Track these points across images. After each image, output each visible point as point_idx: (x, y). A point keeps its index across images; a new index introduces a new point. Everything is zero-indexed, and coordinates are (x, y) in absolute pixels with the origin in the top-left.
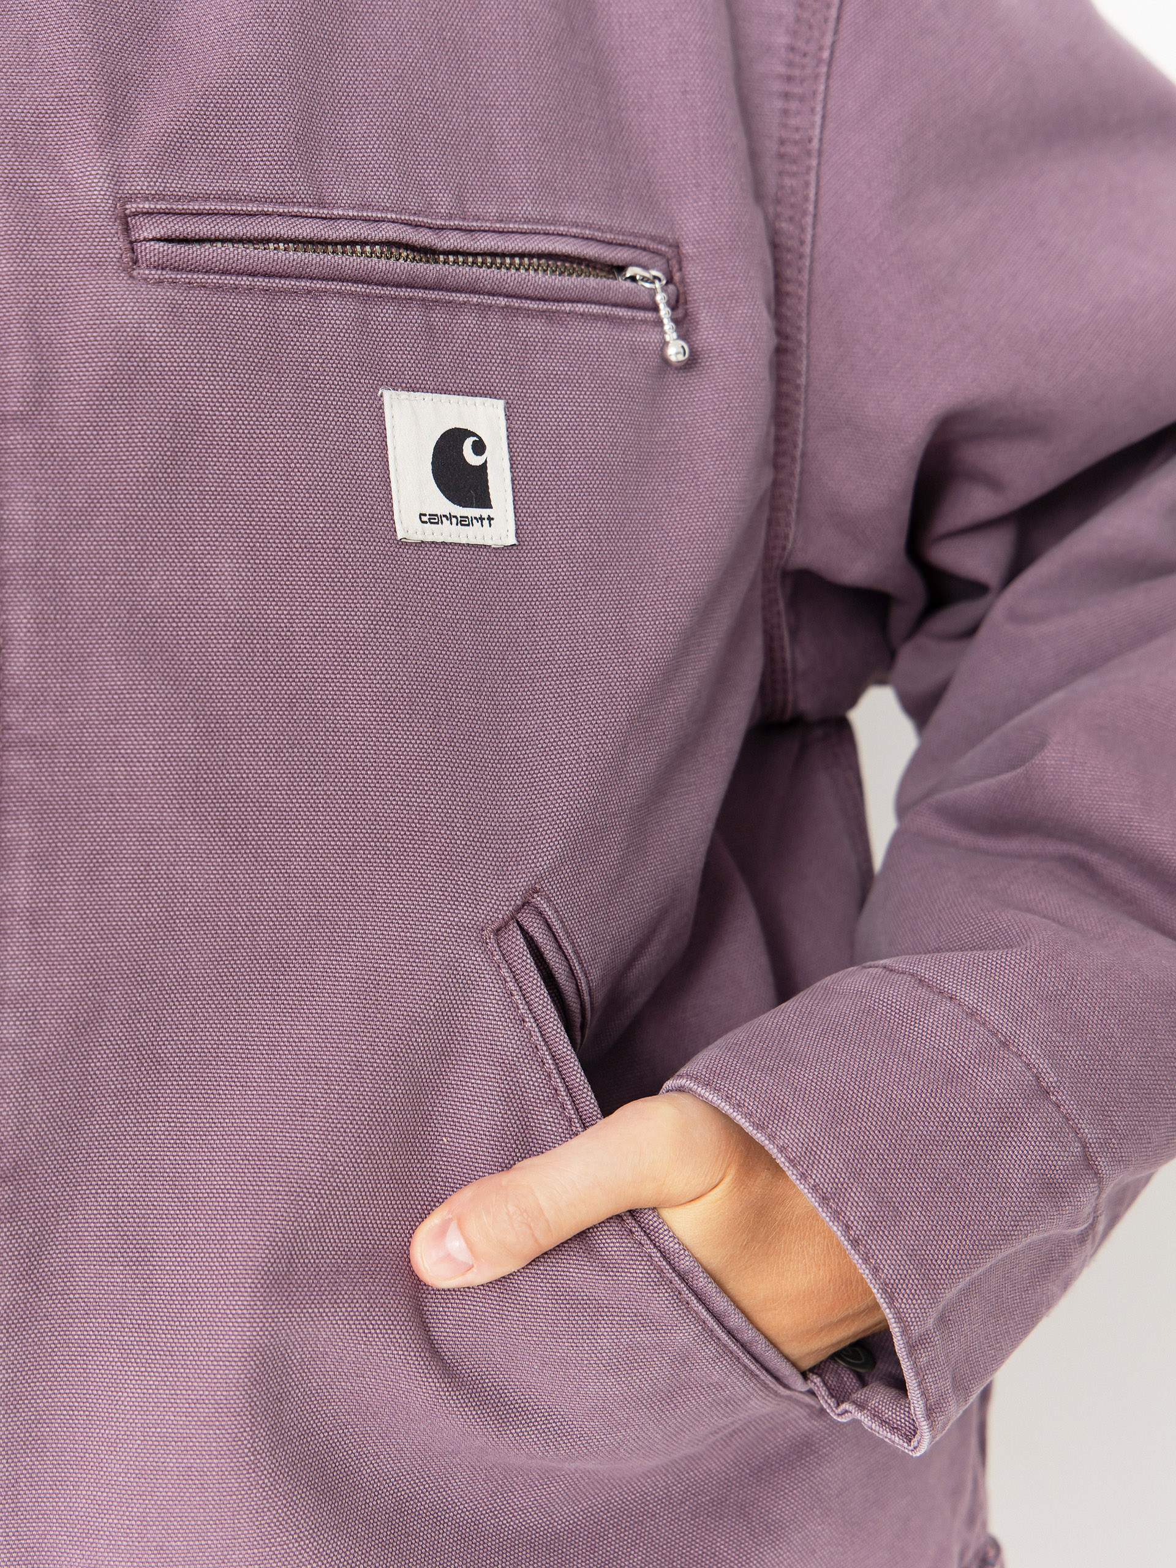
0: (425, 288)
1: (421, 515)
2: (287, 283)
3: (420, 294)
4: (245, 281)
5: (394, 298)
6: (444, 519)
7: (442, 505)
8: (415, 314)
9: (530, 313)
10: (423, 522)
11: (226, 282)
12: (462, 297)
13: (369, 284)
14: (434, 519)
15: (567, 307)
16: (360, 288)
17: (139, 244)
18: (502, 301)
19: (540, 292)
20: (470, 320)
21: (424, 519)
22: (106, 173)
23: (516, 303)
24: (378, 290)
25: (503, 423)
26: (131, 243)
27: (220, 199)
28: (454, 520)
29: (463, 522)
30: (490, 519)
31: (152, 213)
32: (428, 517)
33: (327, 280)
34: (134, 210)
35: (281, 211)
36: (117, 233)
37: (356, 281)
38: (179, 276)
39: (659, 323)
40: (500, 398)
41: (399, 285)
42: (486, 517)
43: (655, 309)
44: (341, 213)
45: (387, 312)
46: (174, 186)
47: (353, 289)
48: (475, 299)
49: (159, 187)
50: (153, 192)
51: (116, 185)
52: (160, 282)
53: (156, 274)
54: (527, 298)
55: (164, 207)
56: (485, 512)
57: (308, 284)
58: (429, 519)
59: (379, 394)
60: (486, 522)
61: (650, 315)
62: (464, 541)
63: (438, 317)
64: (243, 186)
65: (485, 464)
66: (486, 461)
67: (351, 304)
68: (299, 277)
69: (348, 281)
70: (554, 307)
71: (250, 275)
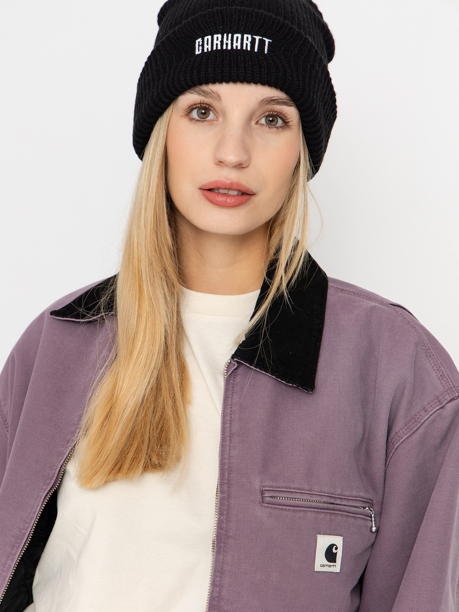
0: (330, 510)
1: (321, 565)
2: (298, 509)
3: (329, 511)
4: (288, 508)
5: (324, 512)
6: (326, 566)
7: (326, 562)
8: (328, 517)
9: (351, 517)
10: (321, 567)
11: (283, 508)
12: (338, 512)
13: (318, 509)
14: (323, 566)
15: (358, 516)
16: (316, 510)
17: (264, 498)
18: (346, 513)
19: (353, 512)
20: (339, 518)
21: (321, 566)
22: (259, 480)
23: (348, 514)
24: (320, 510)
25: (342, 542)
26: (262, 497)
27: (286, 488)
28: (328, 566)
29: (330, 566)
30: (335, 566)
31: (269, 490)
32: (322, 565)
33: (308, 508)
34: (264, 489)
35: (300, 492)
36: (259, 495)
37: (315, 508)
38: (272, 506)
39: (372, 521)
40: (342, 536)
41: (325, 509)
42: (334, 565)
43: (371, 517)
44: (315, 493)
45: (322, 516)
46: (275, 484)
47: (314, 510)
48: (340, 513)
49: (271, 484)
50: (270, 485)
51: (261, 483)
52: (268, 507)
53: (267, 505)
54: (350, 513)
55: (271, 489)
56: (334, 564)
57: (303, 509)
58: (322, 566)
59: (317, 536)
60: (334, 566)
61: (370, 519)
62: (329, 571)
63: (333, 517)
64: (292, 485)
65: (337, 553)
66: (337, 552)
67: (314, 514)
68: (301, 507)
69: (313, 508)
70: (355, 515)
71: (289, 506)
